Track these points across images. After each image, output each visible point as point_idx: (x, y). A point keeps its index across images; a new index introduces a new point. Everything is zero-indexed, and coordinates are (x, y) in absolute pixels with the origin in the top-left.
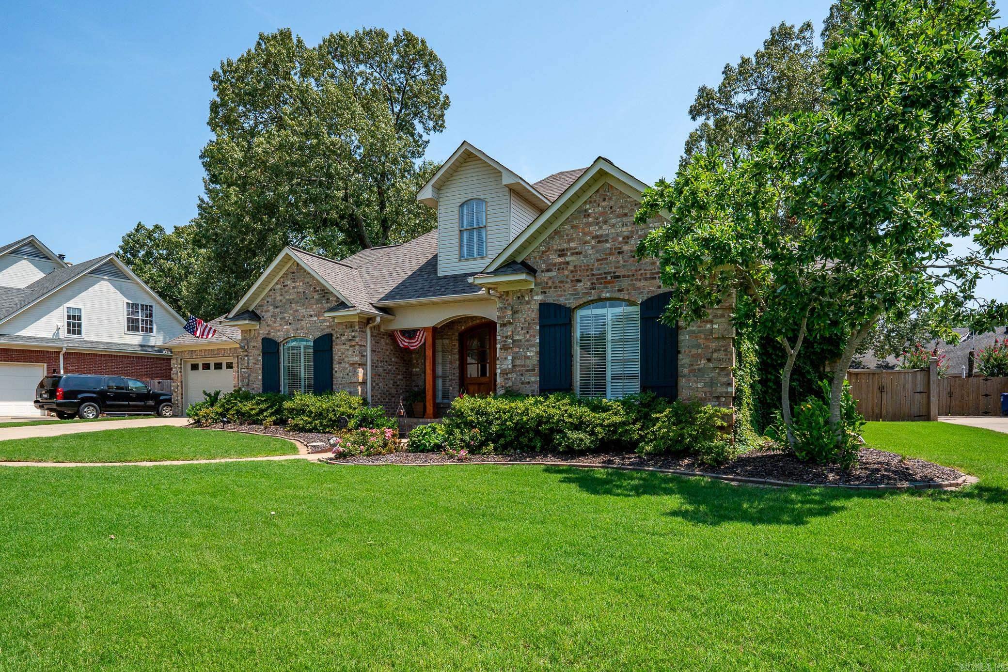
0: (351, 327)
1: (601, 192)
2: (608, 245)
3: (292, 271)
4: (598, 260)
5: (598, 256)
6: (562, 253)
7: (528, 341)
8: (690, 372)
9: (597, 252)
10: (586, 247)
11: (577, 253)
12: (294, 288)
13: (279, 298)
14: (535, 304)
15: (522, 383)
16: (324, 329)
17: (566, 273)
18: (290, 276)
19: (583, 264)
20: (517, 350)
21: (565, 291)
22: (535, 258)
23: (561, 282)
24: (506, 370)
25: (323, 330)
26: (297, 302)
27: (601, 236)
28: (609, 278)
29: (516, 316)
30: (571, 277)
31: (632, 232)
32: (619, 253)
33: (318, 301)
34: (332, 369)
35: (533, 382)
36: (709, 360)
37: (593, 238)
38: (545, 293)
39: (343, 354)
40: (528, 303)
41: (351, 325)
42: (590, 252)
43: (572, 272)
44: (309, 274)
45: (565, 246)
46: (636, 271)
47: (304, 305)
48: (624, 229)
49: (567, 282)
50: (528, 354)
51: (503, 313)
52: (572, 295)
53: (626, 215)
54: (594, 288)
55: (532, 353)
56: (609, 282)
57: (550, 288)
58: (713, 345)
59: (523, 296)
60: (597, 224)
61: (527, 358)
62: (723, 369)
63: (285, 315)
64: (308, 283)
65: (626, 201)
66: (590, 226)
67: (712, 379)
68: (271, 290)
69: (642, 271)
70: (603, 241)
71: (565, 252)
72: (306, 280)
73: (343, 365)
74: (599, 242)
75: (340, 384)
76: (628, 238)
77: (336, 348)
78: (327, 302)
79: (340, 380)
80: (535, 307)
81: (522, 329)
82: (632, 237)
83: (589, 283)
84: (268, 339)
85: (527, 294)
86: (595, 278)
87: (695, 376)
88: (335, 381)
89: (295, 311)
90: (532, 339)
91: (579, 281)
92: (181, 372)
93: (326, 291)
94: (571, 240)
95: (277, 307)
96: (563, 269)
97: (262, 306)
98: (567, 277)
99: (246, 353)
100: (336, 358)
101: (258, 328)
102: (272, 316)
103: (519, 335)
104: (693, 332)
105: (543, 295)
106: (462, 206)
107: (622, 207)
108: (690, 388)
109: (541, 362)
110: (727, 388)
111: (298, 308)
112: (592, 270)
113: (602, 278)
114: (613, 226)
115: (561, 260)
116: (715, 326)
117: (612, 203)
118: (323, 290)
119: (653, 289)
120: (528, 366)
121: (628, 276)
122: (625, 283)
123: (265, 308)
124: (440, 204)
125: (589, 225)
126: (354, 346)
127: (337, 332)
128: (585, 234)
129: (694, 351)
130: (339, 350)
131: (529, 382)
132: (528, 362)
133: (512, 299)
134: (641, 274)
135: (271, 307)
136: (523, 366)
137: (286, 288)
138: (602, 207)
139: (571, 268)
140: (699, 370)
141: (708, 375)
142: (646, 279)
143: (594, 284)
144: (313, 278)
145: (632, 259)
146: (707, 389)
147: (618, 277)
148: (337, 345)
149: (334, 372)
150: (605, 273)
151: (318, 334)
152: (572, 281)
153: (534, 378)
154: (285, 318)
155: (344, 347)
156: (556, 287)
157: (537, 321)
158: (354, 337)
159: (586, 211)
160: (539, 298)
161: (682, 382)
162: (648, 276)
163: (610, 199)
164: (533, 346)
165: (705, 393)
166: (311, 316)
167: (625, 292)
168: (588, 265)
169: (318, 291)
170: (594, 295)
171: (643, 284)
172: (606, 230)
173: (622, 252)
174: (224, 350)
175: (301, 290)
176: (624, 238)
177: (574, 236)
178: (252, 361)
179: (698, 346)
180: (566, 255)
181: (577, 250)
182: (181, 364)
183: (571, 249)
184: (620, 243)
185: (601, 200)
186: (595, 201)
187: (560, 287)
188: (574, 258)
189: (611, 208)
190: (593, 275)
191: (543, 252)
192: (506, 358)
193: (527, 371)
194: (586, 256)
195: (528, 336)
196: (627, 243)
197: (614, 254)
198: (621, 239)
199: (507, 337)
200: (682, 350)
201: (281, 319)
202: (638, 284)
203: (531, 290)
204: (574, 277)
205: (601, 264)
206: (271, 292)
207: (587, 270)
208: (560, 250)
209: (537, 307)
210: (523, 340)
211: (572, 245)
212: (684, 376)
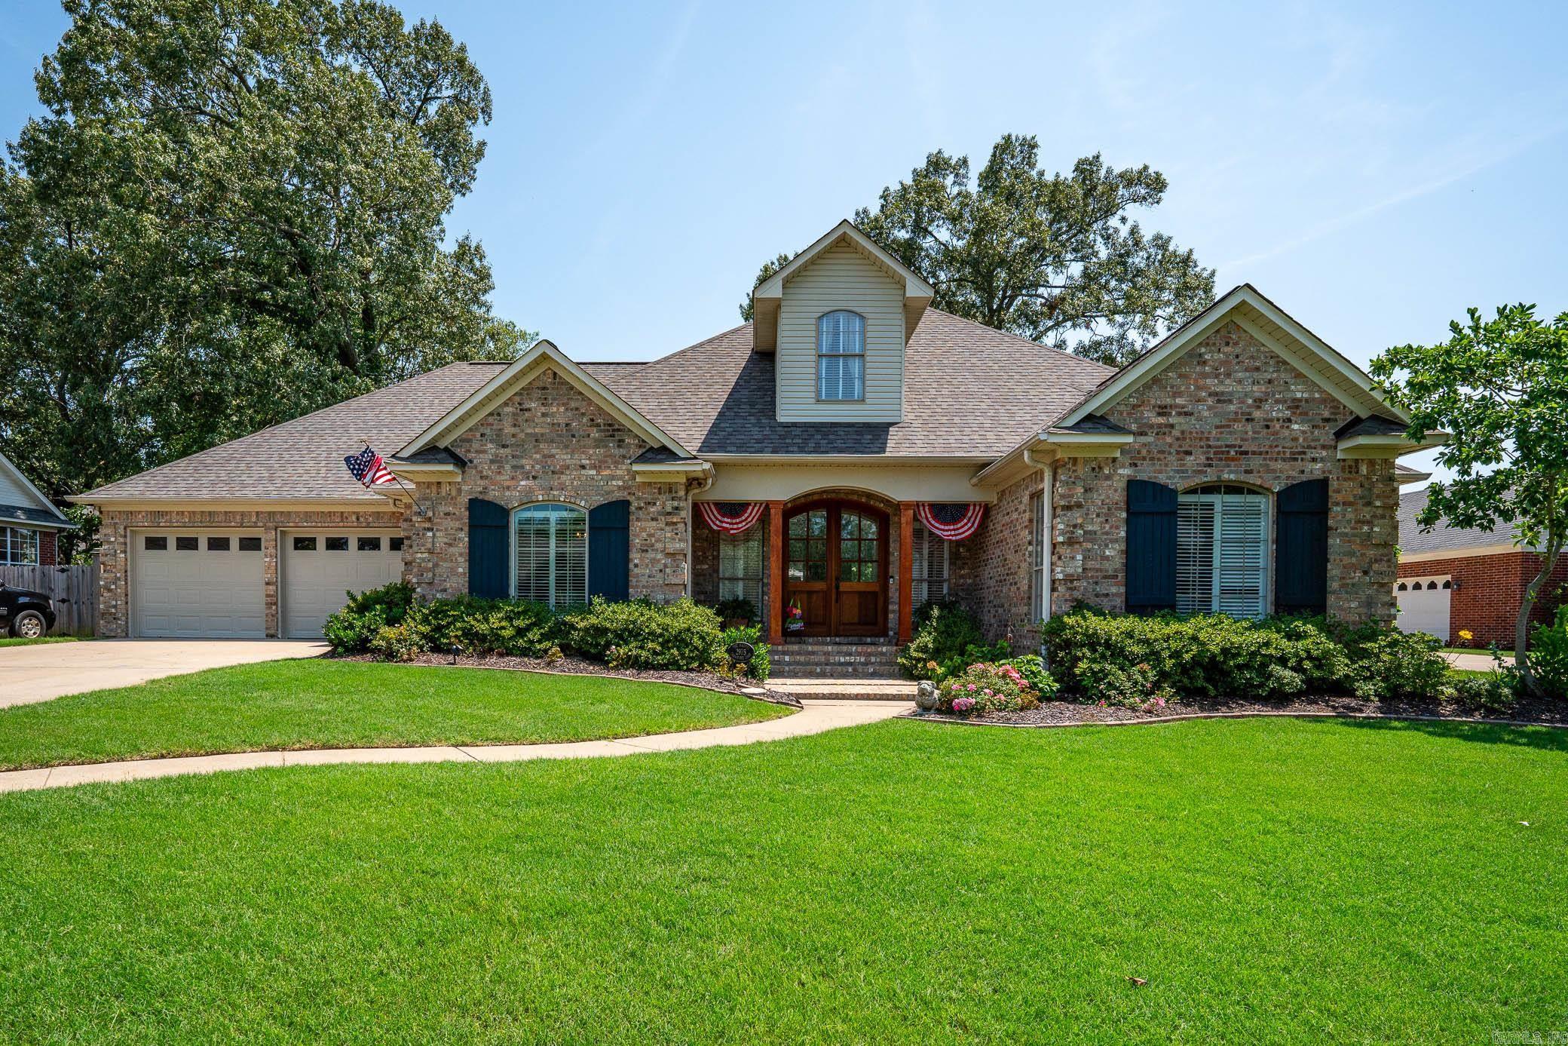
0: (670, 491)
1: (1223, 332)
2: (1232, 408)
3: (541, 385)
4: (1217, 427)
5: (1217, 421)
6: (1163, 411)
7: (1107, 533)
8: (1343, 586)
9: (1216, 415)
10: (1200, 407)
11: (1186, 414)
12: (544, 415)
13: (509, 430)
14: (1120, 480)
15: (1097, 596)
16: (613, 492)
17: (1169, 440)
18: (539, 393)
19: (1194, 430)
20: (1089, 546)
21: (1166, 465)
22: (1121, 413)
23: (1163, 452)
24: (1072, 575)
25: (608, 493)
26: (552, 441)
27: (1223, 393)
28: (1233, 453)
29: (1089, 495)
30: (1176, 447)
31: (1267, 394)
32: (1247, 420)
33: (598, 443)
34: (627, 560)
35: (1114, 595)
36: (1366, 573)
37: (1210, 395)
38: (1136, 465)
39: (651, 535)
40: (1108, 478)
41: (670, 489)
42: (1206, 414)
43: (1178, 439)
44: (581, 393)
45: (1169, 401)
46: (1271, 447)
47: (566, 447)
48: (1255, 388)
49: (1170, 453)
50: (1107, 553)
51: (1070, 490)
52: (1178, 472)
53: (1257, 369)
54: (1210, 465)
55: (1114, 553)
56: (1233, 459)
57: (1144, 459)
58: (1371, 553)
59: (1100, 468)
60: (1217, 376)
61: (1107, 558)
62: (1382, 585)
63: (524, 461)
64: (577, 409)
65: (1258, 351)
66: (1206, 378)
67: (1370, 597)
68: (491, 414)
69: (1280, 449)
70: (1224, 401)
71: (1169, 410)
72: (573, 405)
73: (651, 555)
74: (1219, 401)
75: (644, 587)
76: (1261, 401)
77: (635, 527)
78: (619, 446)
79: (644, 580)
80: (1122, 485)
81: (1098, 515)
82: (1266, 400)
83: (1203, 458)
84: (483, 501)
85: (1107, 464)
86: (1212, 451)
87: (1347, 593)
88: (633, 581)
89: (545, 456)
90: (1114, 530)
91: (1189, 453)
92: (125, 552)
93: (616, 427)
94: (1177, 394)
95: (504, 446)
96: (1165, 434)
97: (469, 441)
98: (1170, 446)
99: (427, 525)
100: (636, 542)
101: (459, 479)
102: (492, 462)
103: (1092, 523)
104: (1346, 534)
105: (1134, 468)
106: (820, 318)
107: (1252, 357)
108: (1341, 608)
109: (1130, 567)
110: (1389, 610)
111: (554, 451)
112: (1208, 439)
113: (1223, 453)
114: (1240, 382)
115: (1161, 420)
116: (1376, 529)
117: (1238, 350)
118: (610, 425)
119: (1293, 474)
120: (1107, 571)
121: (1261, 453)
122: (1256, 462)
123: (476, 445)
124: (783, 309)
125: (1205, 376)
126: (675, 524)
127: (639, 499)
128: (1198, 388)
129: (1346, 560)
130: (640, 530)
131: (1107, 595)
132: (1106, 565)
133: (1082, 470)
134: (1279, 453)
135: (490, 446)
136: (1097, 570)
137: (527, 414)
138: (1224, 353)
139: (1176, 433)
140: (1353, 585)
141: (1364, 592)
142: (1284, 460)
143: (1211, 459)
144: (590, 402)
145: (1265, 431)
146: (1363, 610)
147: (1246, 453)
148: (638, 520)
149: (631, 566)
150: (1227, 446)
151: (599, 500)
152: (1178, 452)
153: (1117, 590)
154: (522, 467)
155: (654, 523)
156: (1152, 459)
157: (1123, 505)
158: (677, 508)
159: (1200, 355)
160: (1126, 472)
161: (1331, 600)
162: (1288, 455)
163: (1236, 344)
164: (1116, 541)
165: (1360, 615)
166: (583, 467)
167: (1255, 474)
168: (1202, 432)
169: (598, 425)
170: (1210, 476)
171: (1279, 465)
172: (1229, 386)
173: (1252, 420)
174: (243, 514)
175: (562, 421)
176: (1255, 401)
177: (1183, 388)
178: (441, 539)
179: (1352, 554)
180: (1170, 414)
181: (1186, 410)
182: (125, 536)
183: (1177, 406)
184: (1249, 406)
185: (1223, 344)
186: (1214, 344)
187: (1159, 459)
188: (1181, 419)
189: (1237, 356)
190: (1209, 446)
191: (1134, 407)
192: (1073, 558)
193: (1105, 577)
194: (1199, 419)
195: (1107, 527)
196: (1259, 407)
197: (1240, 421)
198: (1250, 401)
199: (1075, 526)
200: (1331, 557)
201: (514, 467)
202: (1273, 465)
203: (1114, 460)
204: (1180, 446)
205: (1221, 433)
206: (491, 419)
207: (1201, 439)
208: (1159, 407)
209: (1123, 484)
210: (1099, 533)
211: (1179, 401)
212: (1334, 592)
